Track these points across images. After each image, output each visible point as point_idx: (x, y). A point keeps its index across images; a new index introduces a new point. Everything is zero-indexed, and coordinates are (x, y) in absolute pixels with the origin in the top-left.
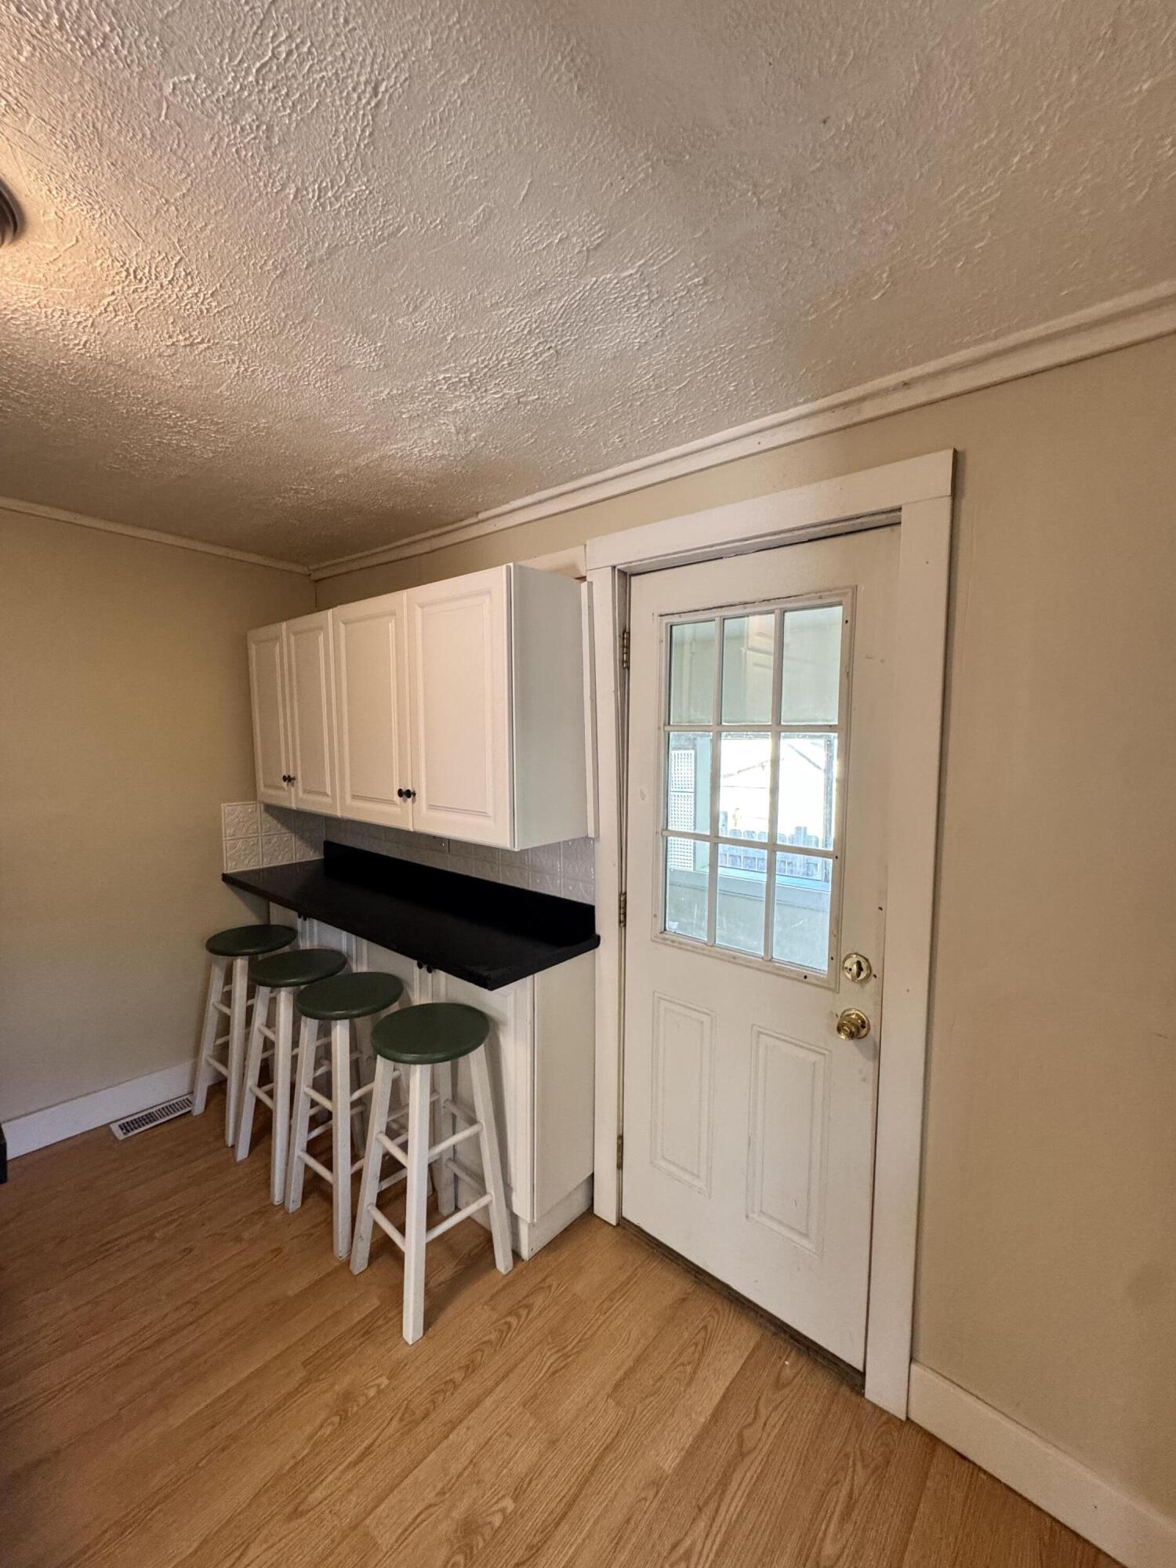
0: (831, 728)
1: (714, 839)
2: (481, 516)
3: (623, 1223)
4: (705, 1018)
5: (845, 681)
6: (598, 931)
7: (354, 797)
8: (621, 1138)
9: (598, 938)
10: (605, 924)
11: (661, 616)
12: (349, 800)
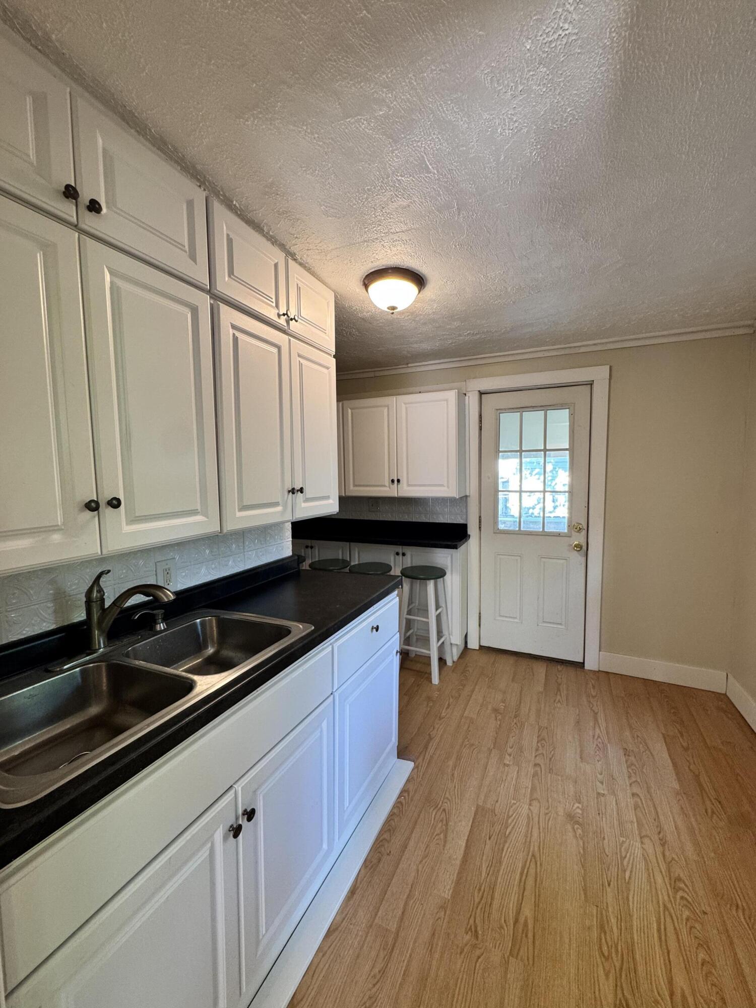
0: (566, 450)
1: (521, 492)
2: (409, 365)
3: (481, 647)
4: (519, 558)
5: (572, 432)
6: (469, 532)
7: (355, 485)
8: (480, 614)
9: (470, 535)
10: (472, 530)
11: (497, 410)
12: (352, 487)
